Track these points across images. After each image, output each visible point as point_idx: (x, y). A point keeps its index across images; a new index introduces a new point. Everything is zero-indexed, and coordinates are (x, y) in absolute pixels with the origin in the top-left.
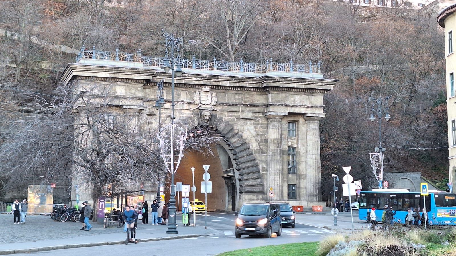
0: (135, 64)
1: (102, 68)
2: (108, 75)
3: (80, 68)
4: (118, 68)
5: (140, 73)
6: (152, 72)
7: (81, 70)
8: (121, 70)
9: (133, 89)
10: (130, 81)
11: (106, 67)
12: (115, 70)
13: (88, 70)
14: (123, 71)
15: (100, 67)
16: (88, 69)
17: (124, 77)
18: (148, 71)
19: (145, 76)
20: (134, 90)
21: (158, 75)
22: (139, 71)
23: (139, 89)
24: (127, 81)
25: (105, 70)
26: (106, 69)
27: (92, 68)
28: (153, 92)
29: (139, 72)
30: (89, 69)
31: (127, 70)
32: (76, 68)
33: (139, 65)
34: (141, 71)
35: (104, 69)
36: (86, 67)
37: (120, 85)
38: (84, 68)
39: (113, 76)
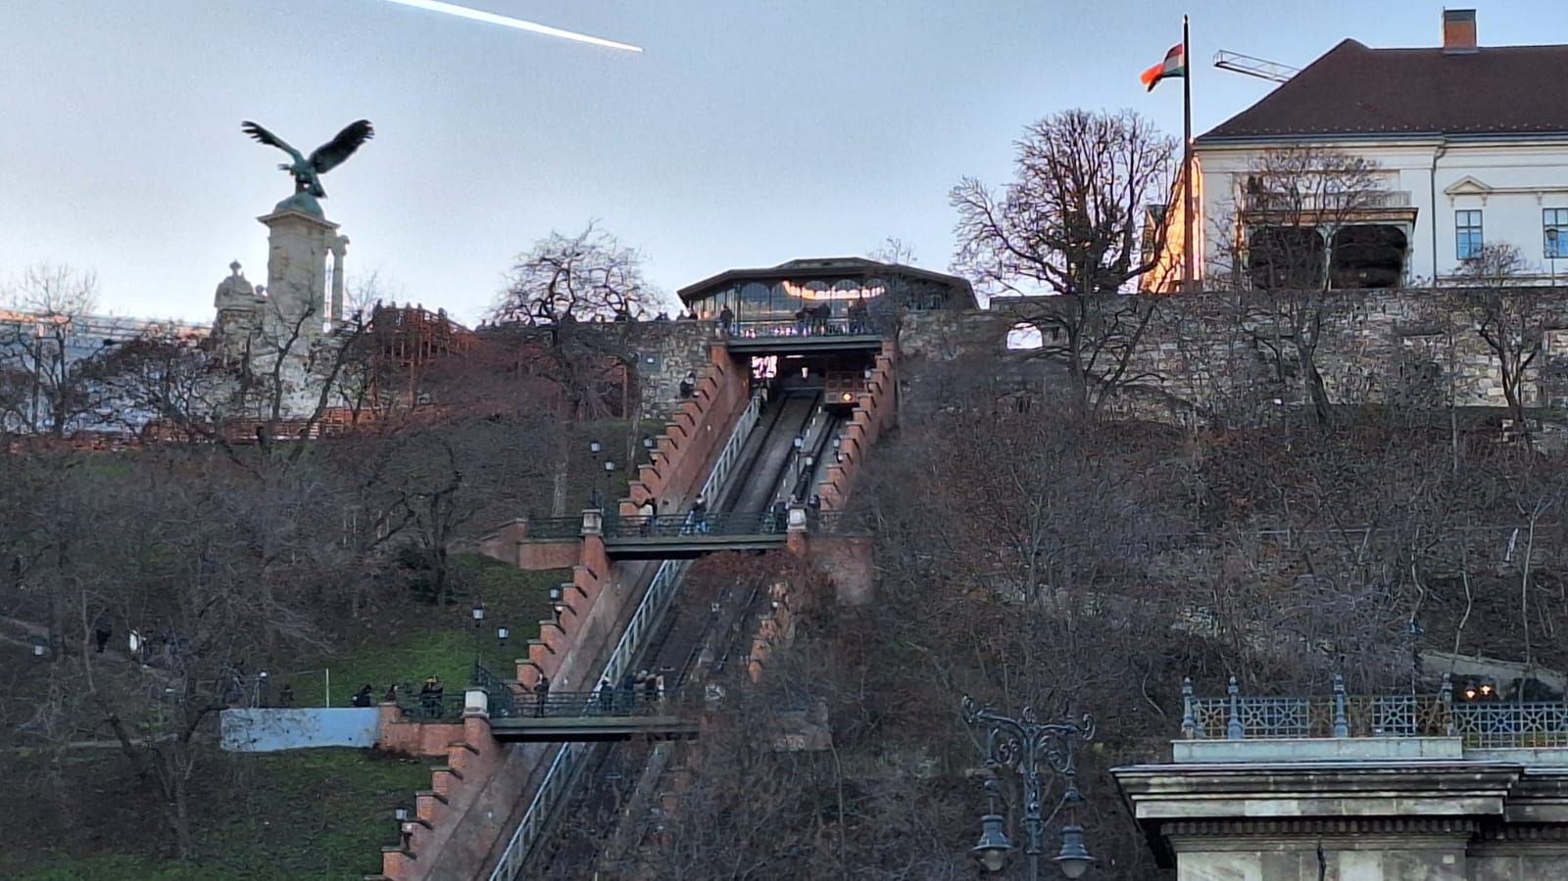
0: (1425, 744)
1: (1263, 779)
2: (1292, 808)
3: (1163, 785)
4: (1334, 771)
5: (1441, 787)
6: (1496, 776)
7: (1169, 797)
8: (1347, 778)
9: (1418, 861)
10: (1400, 826)
11: (1277, 772)
12: (1319, 783)
13: (1201, 789)
14: (1358, 783)
15: (1250, 772)
16: (1198, 784)
17: (1366, 812)
18: (1478, 777)
19: (1468, 801)
20: (1425, 867)
21: (1535, 789)
22: (1434, 777)
23: (1449, 860)
24: (1388, 829)
25: (1276, 783)
26: (1279, 778)
27: (1216, 780)
28: (1526, 869)
29: (1438, 782)
30: (1204, 783)
31: (1375, 778)
32: (1148, 785)
33: (1446, 750)
34: (1441, 777)
35: (1271, 779)
36: (1189, 780)
37: (1357, 846)
38: (1179, 784)
39: (1313, 809)
